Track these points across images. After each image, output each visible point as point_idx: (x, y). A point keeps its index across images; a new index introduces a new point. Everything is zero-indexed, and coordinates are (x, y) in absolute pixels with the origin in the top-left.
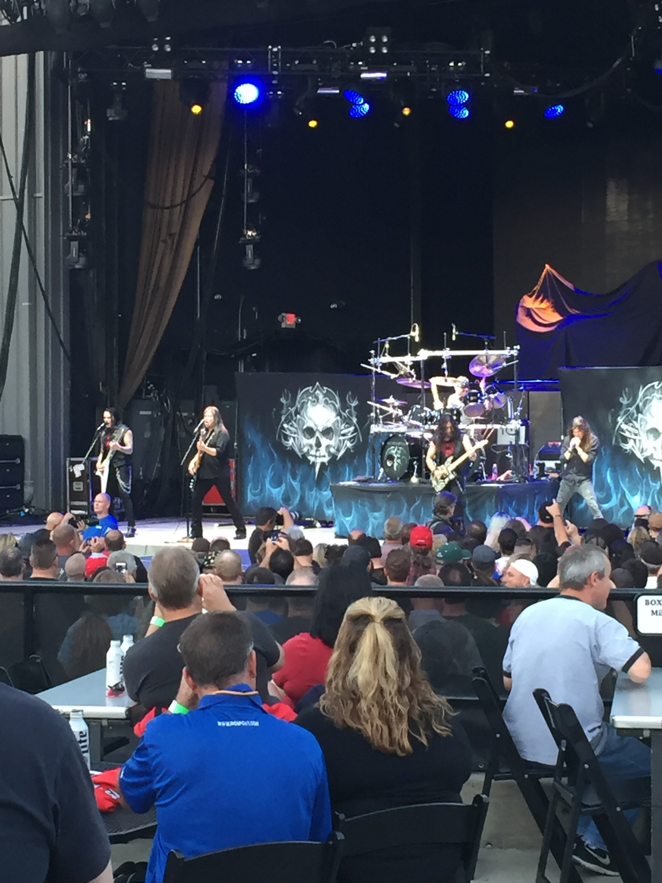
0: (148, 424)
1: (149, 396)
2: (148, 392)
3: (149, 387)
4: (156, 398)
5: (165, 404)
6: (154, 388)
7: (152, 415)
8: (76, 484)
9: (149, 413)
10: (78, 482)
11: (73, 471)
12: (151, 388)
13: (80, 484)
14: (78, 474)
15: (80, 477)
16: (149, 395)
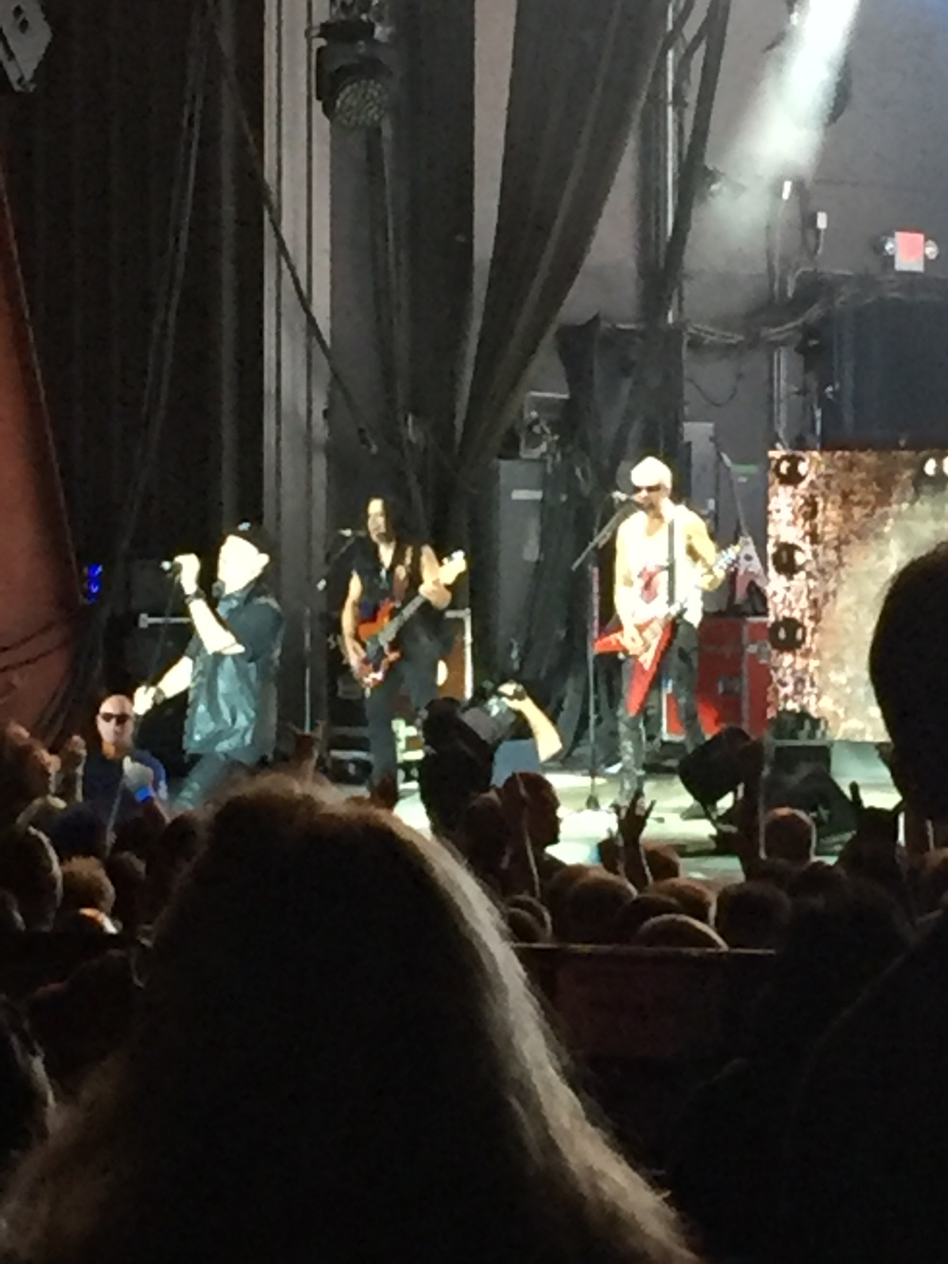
0: (534, 525)
2: (535, 441)
3: (536, 429)
4: (554, 457)
7: (543, 501)
8: (345, 682)
9: (538, 495)
12: (543, 432)
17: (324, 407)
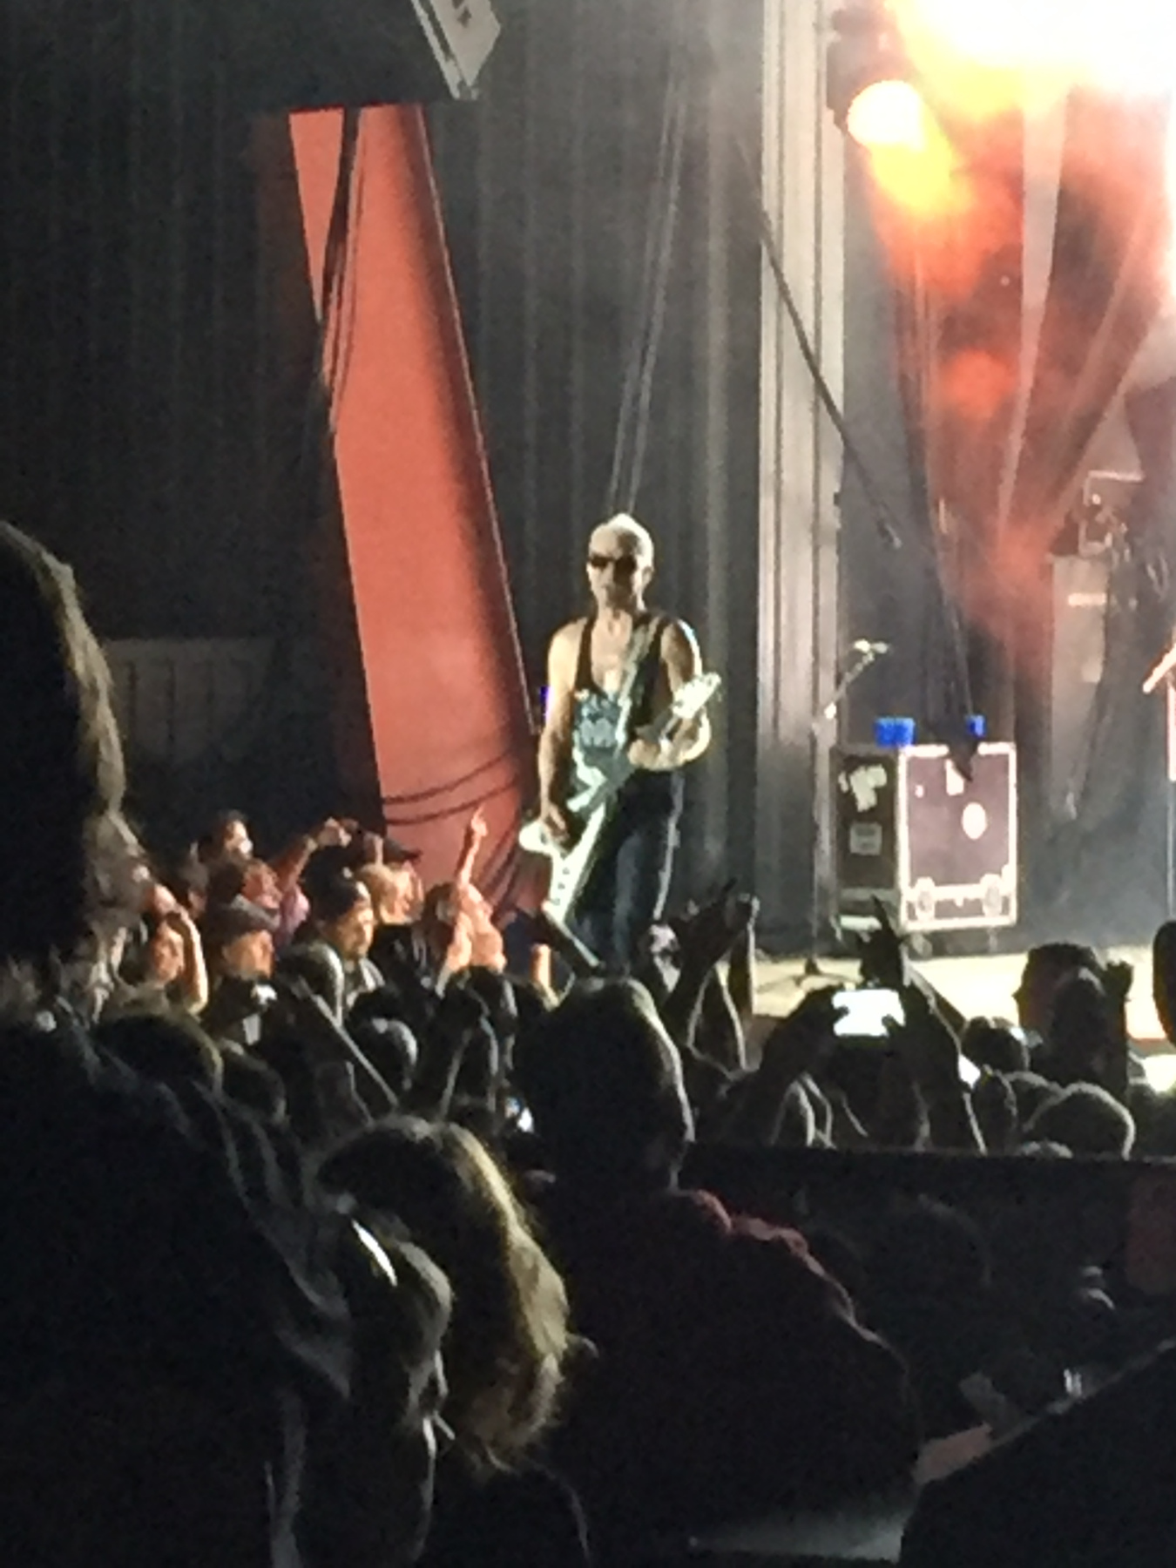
0: (1097, 640)
1: (1097, 547)
2: (1098, 532)
3: (1100, 518)
4: (1122, 553)
5: (1152, 573)
6: (1114, 520)
7: (1107, 608)
8: (860, 833)
9: (1101, 600)
10: (864, 826)
11: (850, 790)
12: (1108, 522)
13: (872, 833)
14: (865, 800)
15: (872, 810)
16: (1101, 539)
17: (837, 489)
